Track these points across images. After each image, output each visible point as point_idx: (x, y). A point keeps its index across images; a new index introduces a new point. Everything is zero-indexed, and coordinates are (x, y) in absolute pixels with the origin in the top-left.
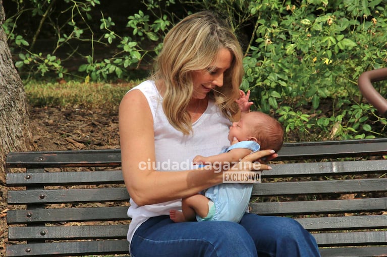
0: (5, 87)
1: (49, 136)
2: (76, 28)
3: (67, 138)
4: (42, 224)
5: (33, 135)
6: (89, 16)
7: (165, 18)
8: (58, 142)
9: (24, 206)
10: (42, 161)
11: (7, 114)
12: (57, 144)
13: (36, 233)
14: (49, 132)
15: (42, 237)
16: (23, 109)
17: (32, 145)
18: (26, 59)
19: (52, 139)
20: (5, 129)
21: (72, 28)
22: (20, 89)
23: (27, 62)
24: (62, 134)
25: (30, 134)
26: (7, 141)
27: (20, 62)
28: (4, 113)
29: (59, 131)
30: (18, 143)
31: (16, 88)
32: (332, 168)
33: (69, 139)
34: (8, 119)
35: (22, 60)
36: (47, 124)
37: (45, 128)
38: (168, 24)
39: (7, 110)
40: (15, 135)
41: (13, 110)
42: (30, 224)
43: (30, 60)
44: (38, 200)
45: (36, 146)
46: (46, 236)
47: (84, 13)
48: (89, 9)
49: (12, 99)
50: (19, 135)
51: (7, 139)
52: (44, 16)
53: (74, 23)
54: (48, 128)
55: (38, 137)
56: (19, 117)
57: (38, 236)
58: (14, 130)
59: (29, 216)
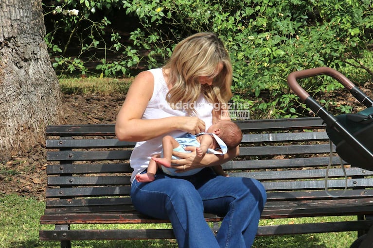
0: (46, 81)
1: (75, 114)
2: (94, 40)
3: (87, 116)
4: (70, 175)
5: (64, 113)
6: (103, 32)
7: (156, 34)
8: (82, 119)
9: (58, 162)
10: (70, 131)
11: (47, 99)
12: (81, 120)
13: (66, 181)
14: (75, 112)
15: (70, 184)
16: (58, 96)
17: (64, 120)
18: (60, 61)
19: (77, 116)
20: (45, 109)
21: (92, 40)
22: (56, 82)
23: (60, 63)
24: (84, 113)
25: (62, 113)
26: (47, 117)
27: (56, 63)
28: (45, 98)
29: (82, 111)
30: (54, 119)
31: (53, 81)
32: (269, 138)
33: (89, 116)
34: (48, 102)
35: (57, 62)
36: (74, 106)
37: (73, 109)
38: (158, 38)
39: (47, 96)
40: (52, 113)
41: (51, 96)
42: (62, 175)
43: (63, 62)
44: (68, 158)
45: (66, 121)
46: (73, 183)
47: (100, 30)
48: (103, 27)
49: (50, 89)
50: (55, 113)
51: (46, 116)
52: (73, 32)
53: (93, 37)
54: (75, 109)
55: (68, 115)
56: (55, 101)
57: (68, 183)
58: (51, 110)
59: (61, 169)
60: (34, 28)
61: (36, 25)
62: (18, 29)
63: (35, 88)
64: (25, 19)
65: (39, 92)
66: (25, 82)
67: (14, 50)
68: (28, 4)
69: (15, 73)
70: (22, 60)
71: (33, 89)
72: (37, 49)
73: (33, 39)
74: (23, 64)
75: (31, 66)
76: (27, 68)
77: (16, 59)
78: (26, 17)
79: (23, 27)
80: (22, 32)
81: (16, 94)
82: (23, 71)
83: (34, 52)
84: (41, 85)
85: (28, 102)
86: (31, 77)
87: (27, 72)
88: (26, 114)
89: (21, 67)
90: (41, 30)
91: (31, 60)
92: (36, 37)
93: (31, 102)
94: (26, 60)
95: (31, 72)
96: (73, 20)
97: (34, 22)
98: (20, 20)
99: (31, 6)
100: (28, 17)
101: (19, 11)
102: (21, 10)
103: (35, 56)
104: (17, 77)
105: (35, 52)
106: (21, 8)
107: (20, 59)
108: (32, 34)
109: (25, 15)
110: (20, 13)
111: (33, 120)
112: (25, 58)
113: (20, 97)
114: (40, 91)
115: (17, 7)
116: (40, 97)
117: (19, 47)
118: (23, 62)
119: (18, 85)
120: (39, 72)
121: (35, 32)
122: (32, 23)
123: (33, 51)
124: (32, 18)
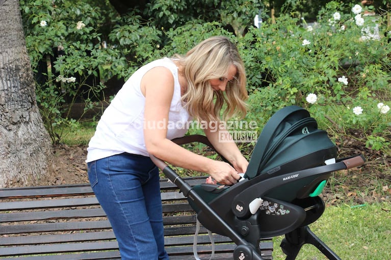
0: (35, 140)
1: (65, 166)
3: (76, 168)
8: (70, 170)
11: (36, 155)
14: (67, 164)
16: (49, 152)
17: (54, 173)
18: (59, 121)
19: (67, 168)
20: (35, 164)
22: (47, 140)
24: (75, 165)
25: (53, 166)
26: (36, 172)
27: (55, 123)
28: (34, 155)
29: (74, 163)
30: (44, 172)
31: (43, 140)
33: (78, 168)
34: (37, 158)
37: (66, 161)
39: (36, 153)
40: (41, 167)
41: (40, 153)
43: (61, 122)
45: (57, 173)
48: (99, 91)
49: (40, 147)
50: (44, 167)
51: (36, 170)
52: (75, 95)
53: (90, 100)
54: (68, 162)
55: (59, 167)
56: (44, 157)
58: (41, 165)
60: (22, 96)
61: (24, 93)
62: (5, 97)
63: (23, 147)
64: (12, 89)
65: (28, 150)
66: (14, 143)
67: (3, 116)
68: (16, 76)
69: (4, 135)
70: (12, 124)
71: (21, 148)
72: (26, 114)
73: (22, 105)
74: (11, 127)
75: (21, 128)
76: (15, 130)
77: (5, 123)
78: (14, 87)
79: (11, 95)
80: (9, 100)
81: (5, 153)
82: (12, 133)
83: (22, 116)
84: (30, 144)
85: (17, 159)
86: (20, 137)
87: (16, 134)
88: (15, 169)
89: (10, 130)
90: (30, 97)
91: (20, 123)
92: (24, 104)
93: (20, 160)
94: (14, 124)
95: (20, 133)
96: (73, 86)
97: (22, 91)
98: (7, 90)
99: (19, 78)
100: (17, 87)
101: (7, 83)
102: (9, 82)
103: (25, 120)
104: (5, 139)
105: (24, 117)
106: (9, 80)
107: (9, 123)
108: (20, 101)
109: (13, 85)
110: (7, 84)
111: (22, 174)
112: (13, 122)
113: (9, 156)
114: (30, 149)
115: (4, 79)
116: (29, 155)
117: (7, 112)
118: (12, 125)
119: (6, 145)
120: (29, 133)
121: (23, 100)
122: (20, 91)
123: (20, 115)
124: (20, 88)
